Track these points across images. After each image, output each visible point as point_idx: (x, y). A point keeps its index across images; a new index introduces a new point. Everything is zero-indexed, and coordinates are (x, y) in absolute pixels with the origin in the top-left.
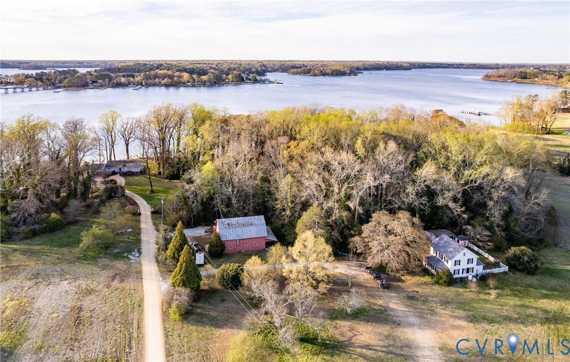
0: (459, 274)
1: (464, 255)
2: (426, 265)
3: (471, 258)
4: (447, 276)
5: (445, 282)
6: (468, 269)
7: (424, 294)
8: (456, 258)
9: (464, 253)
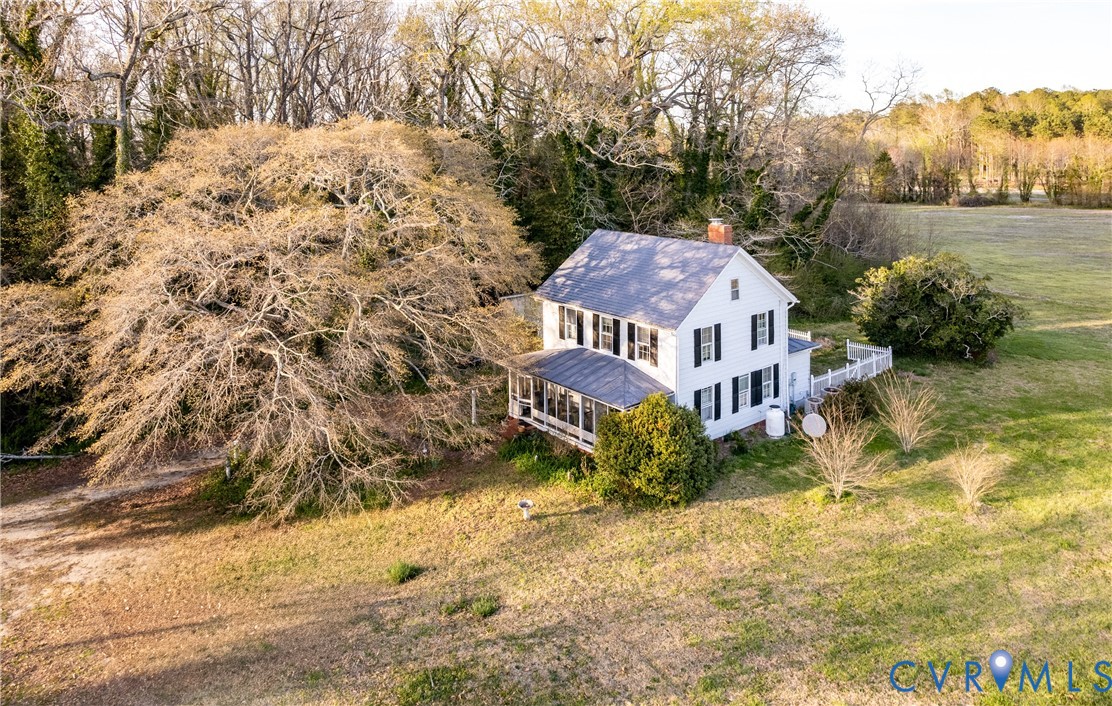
0: (718, 416)
1: (735, 295)
2: (526, 412)
3: (765, 310)
4: (674, 431)
5: (670, 476)
6: (757, 377)
7: (548, 619)
8: (701, 317)
9: (735, 283)
